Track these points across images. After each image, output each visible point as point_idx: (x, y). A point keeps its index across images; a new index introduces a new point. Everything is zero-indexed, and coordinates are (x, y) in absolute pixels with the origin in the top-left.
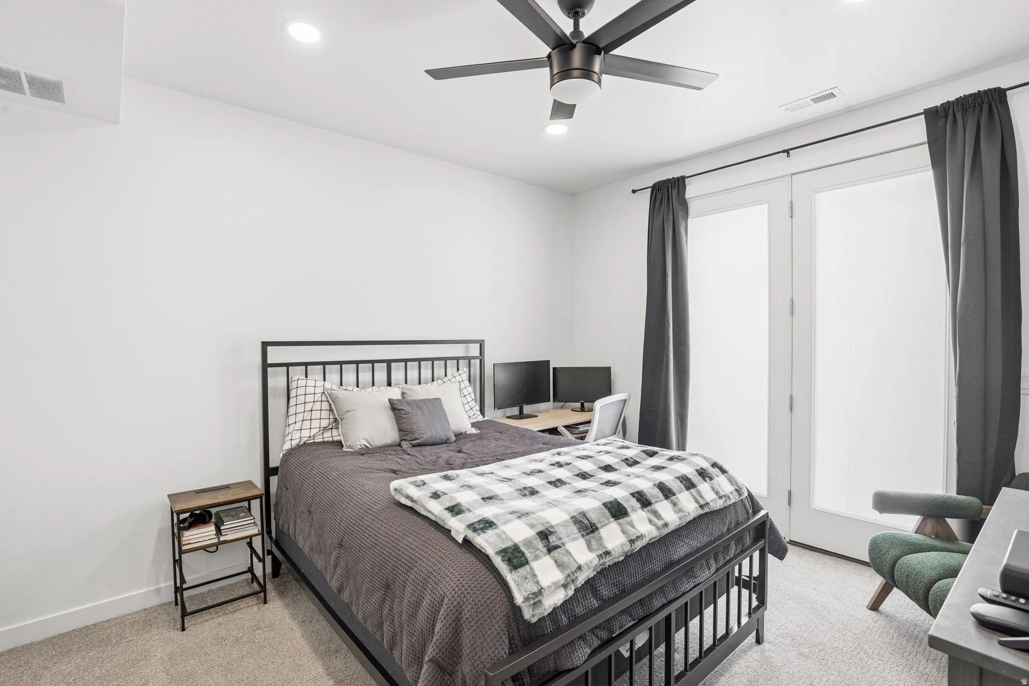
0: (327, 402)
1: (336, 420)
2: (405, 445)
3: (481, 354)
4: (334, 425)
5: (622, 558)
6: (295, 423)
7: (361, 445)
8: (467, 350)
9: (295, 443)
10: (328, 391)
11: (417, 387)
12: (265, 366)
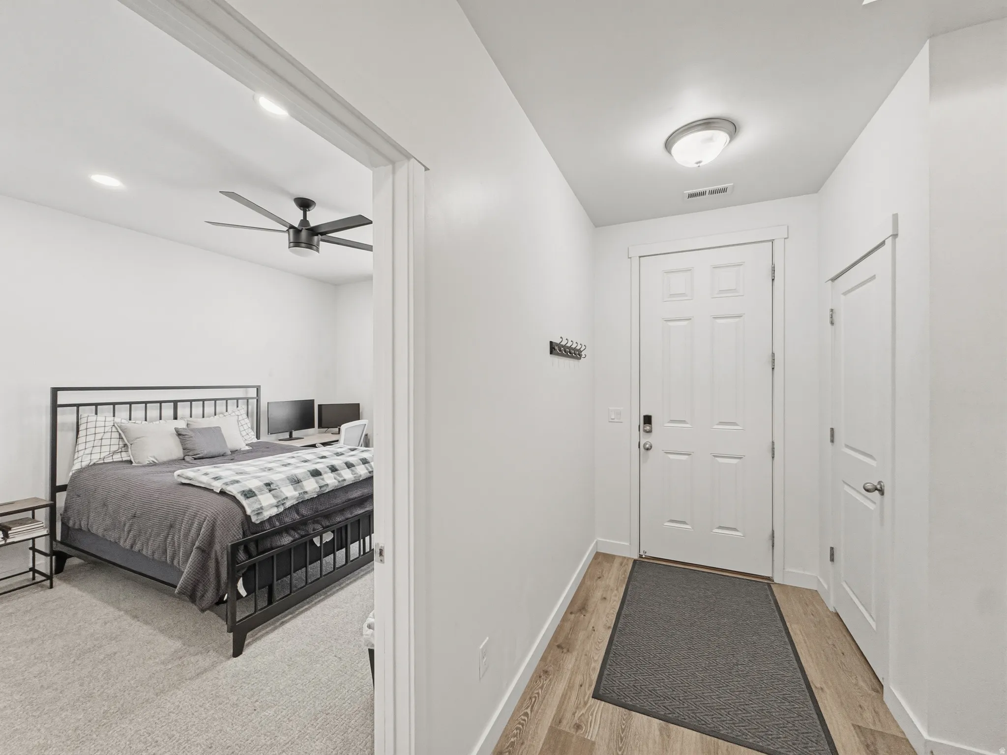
0: (117, 433)
1: (125, 445)
2: (187, 458)
3: (257, 396)
4: (123, 449)
5: (316, 496)
6: (85, 449)
7: (149, 461)
8: (247, 392)
9: (84, 464)
10: (118, 424)
11: (201, 420)
12: (55, 406)
